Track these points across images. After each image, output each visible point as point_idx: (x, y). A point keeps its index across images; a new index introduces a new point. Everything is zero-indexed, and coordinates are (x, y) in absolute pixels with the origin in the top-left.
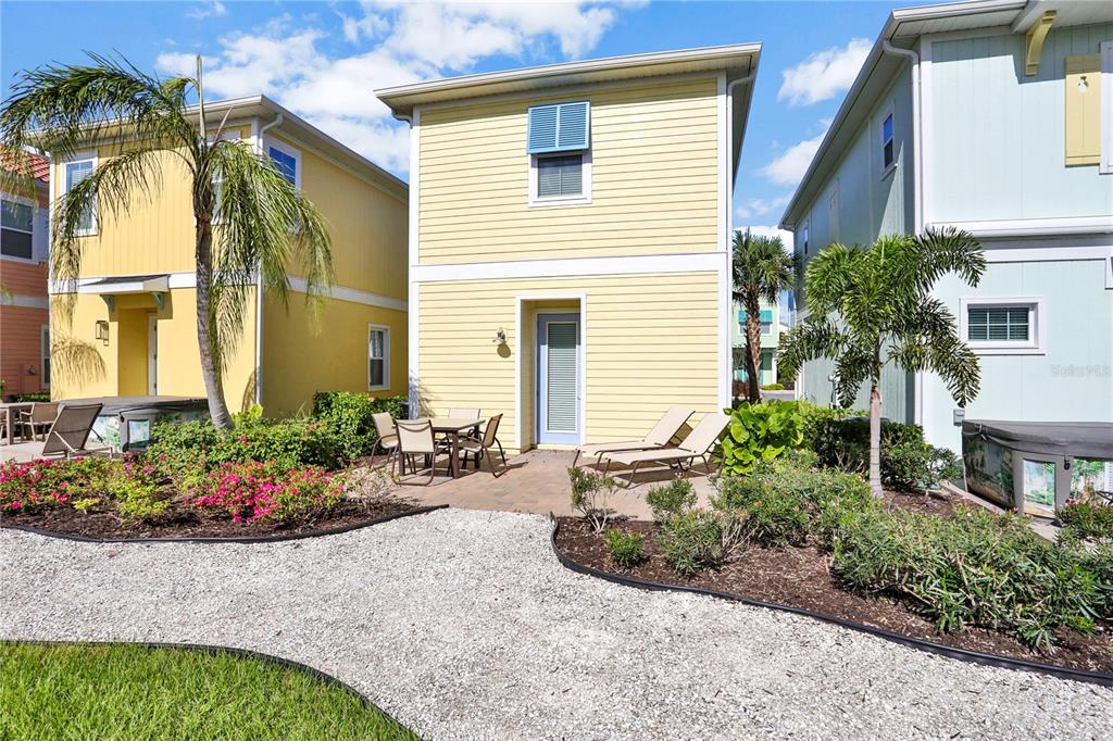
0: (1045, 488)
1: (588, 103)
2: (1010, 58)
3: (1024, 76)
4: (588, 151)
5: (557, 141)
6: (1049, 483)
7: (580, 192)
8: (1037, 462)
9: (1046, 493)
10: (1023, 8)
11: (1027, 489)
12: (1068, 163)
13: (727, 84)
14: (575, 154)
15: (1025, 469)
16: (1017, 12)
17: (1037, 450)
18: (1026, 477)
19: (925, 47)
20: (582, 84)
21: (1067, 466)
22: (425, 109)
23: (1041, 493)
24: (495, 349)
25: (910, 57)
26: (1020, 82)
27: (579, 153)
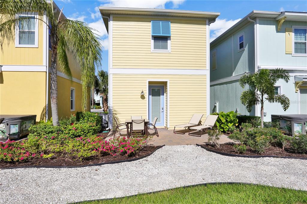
0: (299, 129)
1: (170, 22)
2: (275, 26)
3: (278, 31)
4: (170, 37)
5: (161, 33)
6: (300, 128)
7: (167, 49)
8: (298, 123)
9: (299, 131)
10: (279, 15)
11: (295, 130)
12: (286, 53)
13: (209, 22)
14: (166, 37)
15: (295, 125)
16: (277, 16)
17: (298, 121)
18: (295, 127)
19: (258, 20)
20: (168, 16)
21: (305, 124)
22: (114, 16)
23: (298, 130)
24: (140, 97)
25: (254, 22)
26: (277, 32)
27: (167, 37)
